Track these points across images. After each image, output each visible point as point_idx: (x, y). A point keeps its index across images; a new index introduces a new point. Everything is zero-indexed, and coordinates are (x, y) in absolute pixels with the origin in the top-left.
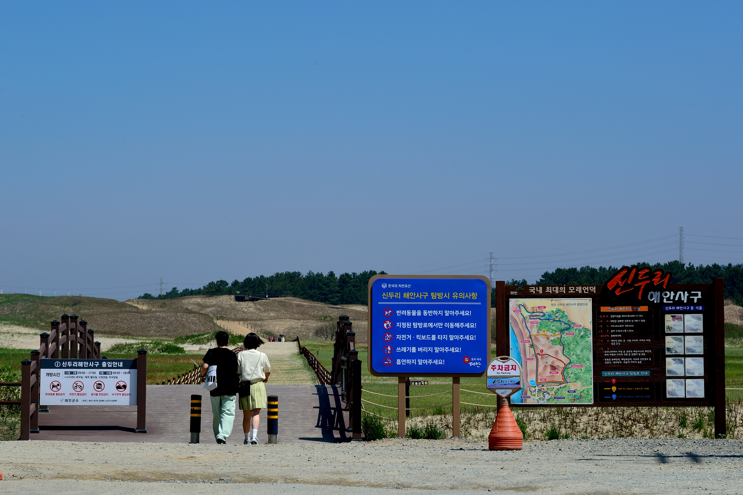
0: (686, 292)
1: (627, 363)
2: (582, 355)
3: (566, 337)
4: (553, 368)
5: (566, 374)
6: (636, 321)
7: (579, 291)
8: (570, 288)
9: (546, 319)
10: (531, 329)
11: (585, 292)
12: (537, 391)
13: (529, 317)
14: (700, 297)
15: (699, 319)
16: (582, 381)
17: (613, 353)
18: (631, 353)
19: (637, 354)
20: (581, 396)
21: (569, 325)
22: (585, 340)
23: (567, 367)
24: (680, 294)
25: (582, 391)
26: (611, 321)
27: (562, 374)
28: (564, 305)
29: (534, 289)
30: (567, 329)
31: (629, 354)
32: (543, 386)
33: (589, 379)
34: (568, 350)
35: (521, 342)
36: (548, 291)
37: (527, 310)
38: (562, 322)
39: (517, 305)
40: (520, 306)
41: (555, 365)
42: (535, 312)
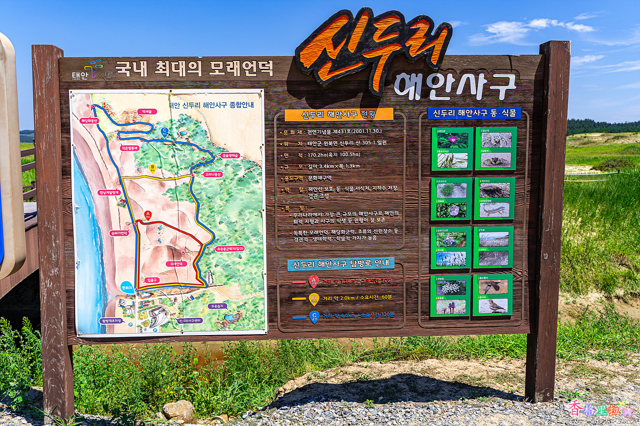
0: (482, 76)
1: (343, 240)
2: (242, 223)
3: (203, 182)
4: (174, 252)
5: (203, 268)
6: (366, 142)
7: (235, 71)
8: (213, 63)
9: (158, 140)
10: (123, 163)
11: (247, 74)
12: (137, 305)
13: (116, 135)
14: (512, 86)
16: (242, 283)
17: (313, 217)
18: (353, 217)
19: (367, 220)
20: (239, 315)
21: (211, 154)
22: (248, 188)
23: (206, 251)
24: (468, 78)
25: (241, 303)
26: (310, 144)
27: (196, 267)
28: (197, 105)
29: (128, 67)
30: (206, 163)
31: (350, 220)
32: (152, 294)
33: (258, 276)
34: (208, 212)
35: (99, 194)
36: (161, 71)
37: (113, 118)
38: (194, 147)
39: (88, 106)
40: (96, 108)
41: (179, 247)
42: (131, 122)
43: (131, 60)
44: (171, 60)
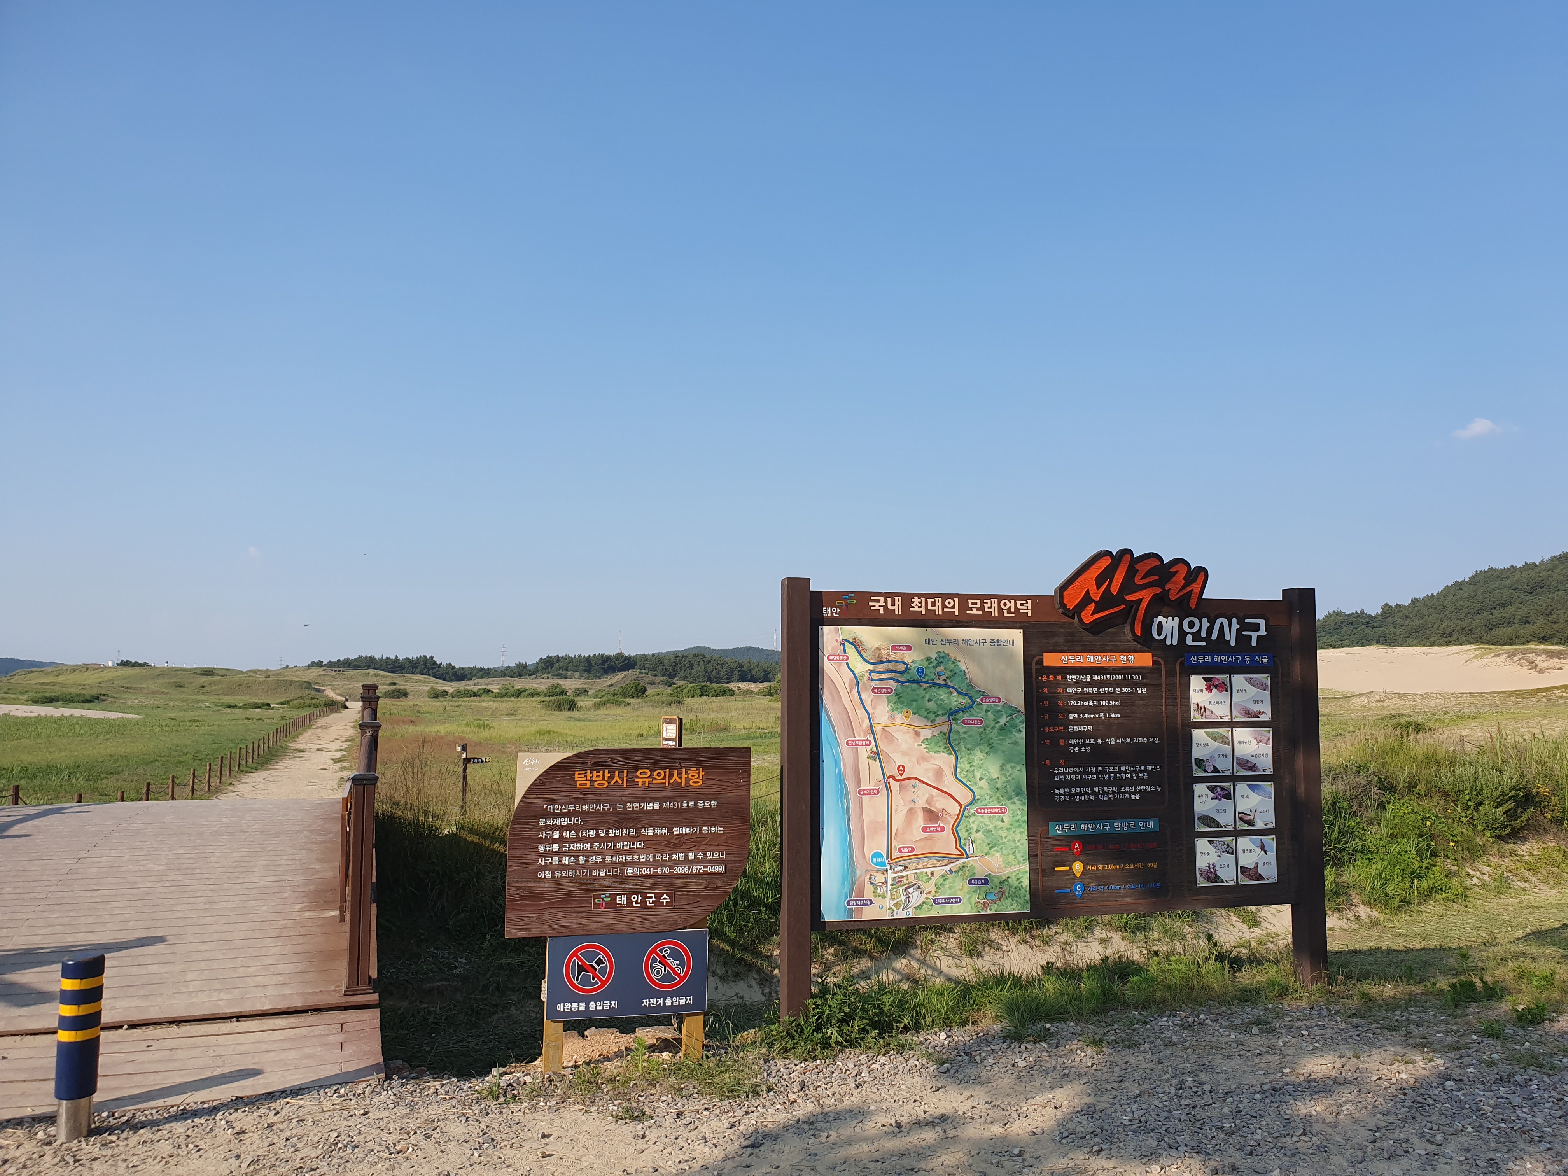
0: (1234, 621)
1: (1106, 799)
2: (1004, 779)
3: (961, 731)
4: (932, 815)
5: (963, 834)
6: (1125, 690)
7: (992, 610)
8: (970, 601)
9: (913, 682)
10: (874, 708)
11: (1006, 614)
12: (889, 882)
13: (867, 675)
14: (1263, 632)
15: (1263, 687)
16: (1005, 852)
17: (1074, 773)
18: (1115, 773)
19: (1129, 776)
20: (1003, 892)
22: (1010, 738)
23: (966, 814)
24: (1222, 624)
25: (1004, 877)
26: (1070, 690)
27: (955, 832)
28: (956, 644)
29: (882, 603)
30: (965, 708)
31: (1112, 777)
32: (906, 867)
33: (1022, 844)
34: (967, 767)
35: (848, 744)
36: (916, 609)
37: (864, 655)
38: (952, 690)
39: (837, 640)
40: (846, 643)
41: (936, 808)
42: (884, 660)
43: (886, 595)
44: (927, 596)
